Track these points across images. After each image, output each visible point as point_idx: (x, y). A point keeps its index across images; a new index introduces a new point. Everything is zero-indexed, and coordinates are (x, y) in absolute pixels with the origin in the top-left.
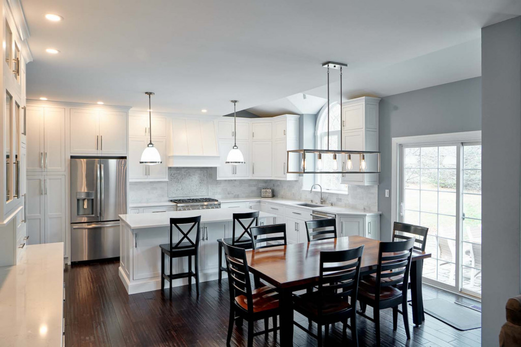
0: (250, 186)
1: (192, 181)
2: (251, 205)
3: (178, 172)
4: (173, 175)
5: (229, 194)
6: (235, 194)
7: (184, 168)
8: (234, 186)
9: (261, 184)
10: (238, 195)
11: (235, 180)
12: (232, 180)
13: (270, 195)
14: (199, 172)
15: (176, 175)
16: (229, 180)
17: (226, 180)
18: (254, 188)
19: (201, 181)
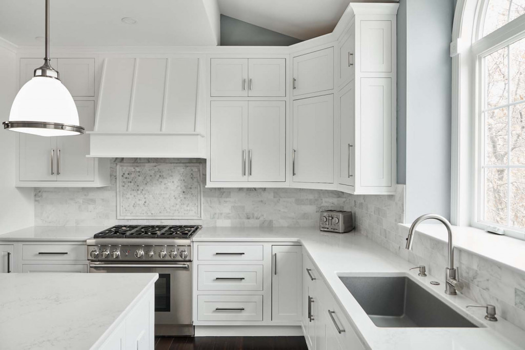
0: (299, 202)
1: (167, 188)
2: (276, 250)
3: (138, 169)
4: (126, 175)
5: (248, 218)
6: (262, 219)
7: (149, 160)
8: (262, 201)
9: (327, 200)
10: (271, 222)
11: (264, 189)
12: (255, 189)
13: (341, 227)
14: (181, 169)
15: (133, 176)
16: (249, 190)
17: (241, 189)
18: (310, 209)
19: (187, 190)
